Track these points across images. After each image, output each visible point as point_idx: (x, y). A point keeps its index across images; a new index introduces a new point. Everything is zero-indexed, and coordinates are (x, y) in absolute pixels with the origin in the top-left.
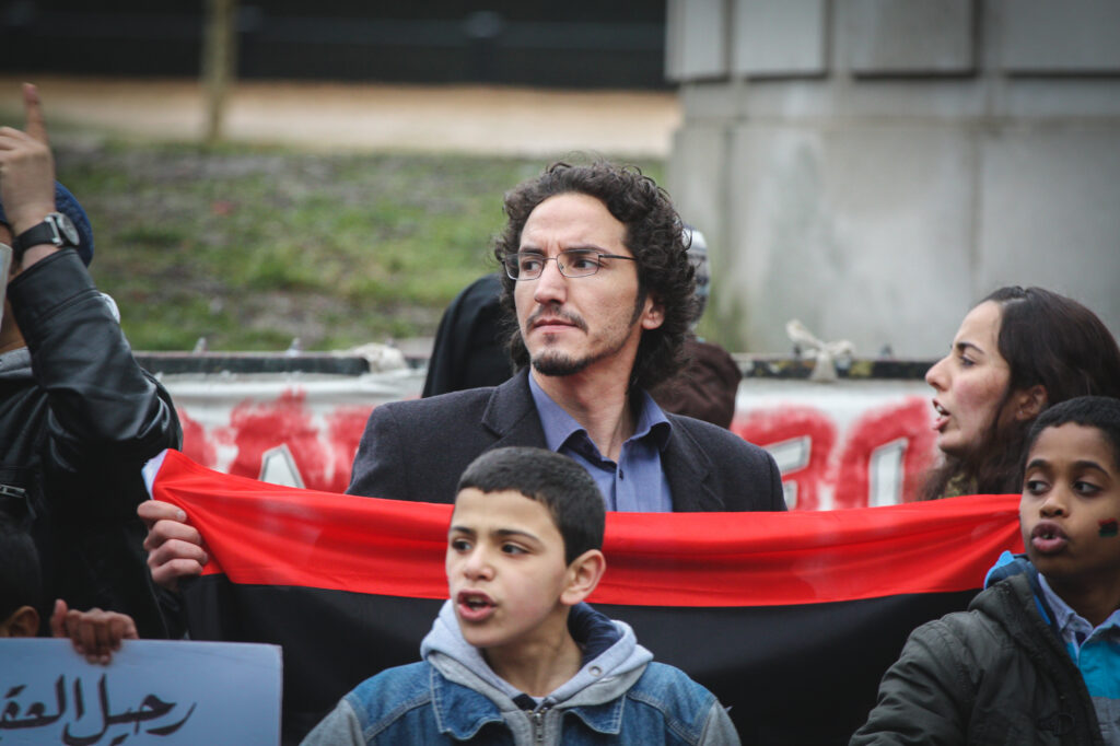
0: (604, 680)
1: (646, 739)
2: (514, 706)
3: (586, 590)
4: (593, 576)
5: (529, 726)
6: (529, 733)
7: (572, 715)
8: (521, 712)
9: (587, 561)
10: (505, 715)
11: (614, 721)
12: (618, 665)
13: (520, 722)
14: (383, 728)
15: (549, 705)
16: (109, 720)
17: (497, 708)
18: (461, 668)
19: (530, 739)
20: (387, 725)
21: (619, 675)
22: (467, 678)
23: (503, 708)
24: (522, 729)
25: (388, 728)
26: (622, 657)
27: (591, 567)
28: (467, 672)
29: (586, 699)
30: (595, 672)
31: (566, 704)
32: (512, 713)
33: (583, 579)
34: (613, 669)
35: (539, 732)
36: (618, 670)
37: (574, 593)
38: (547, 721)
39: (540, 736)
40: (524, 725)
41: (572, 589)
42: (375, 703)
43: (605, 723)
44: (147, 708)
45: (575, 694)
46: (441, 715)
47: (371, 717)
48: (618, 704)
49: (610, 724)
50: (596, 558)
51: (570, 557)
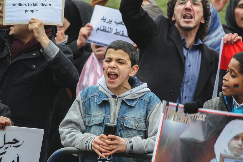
0: (133, 94)
1: (142, 108)
2: (112, 97)
3: (134, 73)
4: (136, 71)
5: (114, 102)
6: (114, 103)
7: (124, 101)
8: (113, 99)
9: (135, 67)
10: (109, 99)
11: (134, 103)
12: (137, 91)
13: (112, 101)
14: (86, 101)
15: (119, 98)
16: (5, 143)
17: (107, 97)
18: (102, 88)
19: (114, 105)
20: (87, 100)
21: (138, 93)
22: (103, 90)
23: (109, 97)
24: (113, 102)
25: (87, 101)
26: (139, 89)
27: (135, 68)
28: (103, 89)
29: (127, 97)
30: (131, 92)
31: (123, 98)
32: (111, 99)
33: (133, 71)
34: (136, 92)
35: (116, 103)
36: (137, 92)
37: (132, 74)
38: (118, 101)
39: (116, 104)
40: (113, 101)
41: (131, 73)
42: (85, 95)
43: (131, 103)
44: (13, 141)
45: (125, 96)
46: (97, 98)
47: (84, 98)
48: (136, 100)
49: (133, 104)
50: (137, 66)
51: (132, 66)
